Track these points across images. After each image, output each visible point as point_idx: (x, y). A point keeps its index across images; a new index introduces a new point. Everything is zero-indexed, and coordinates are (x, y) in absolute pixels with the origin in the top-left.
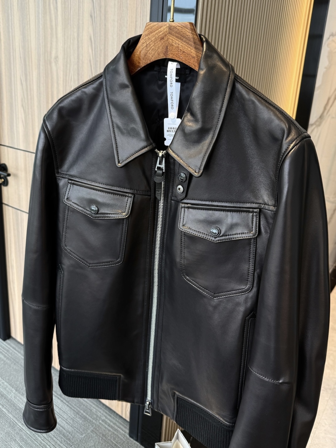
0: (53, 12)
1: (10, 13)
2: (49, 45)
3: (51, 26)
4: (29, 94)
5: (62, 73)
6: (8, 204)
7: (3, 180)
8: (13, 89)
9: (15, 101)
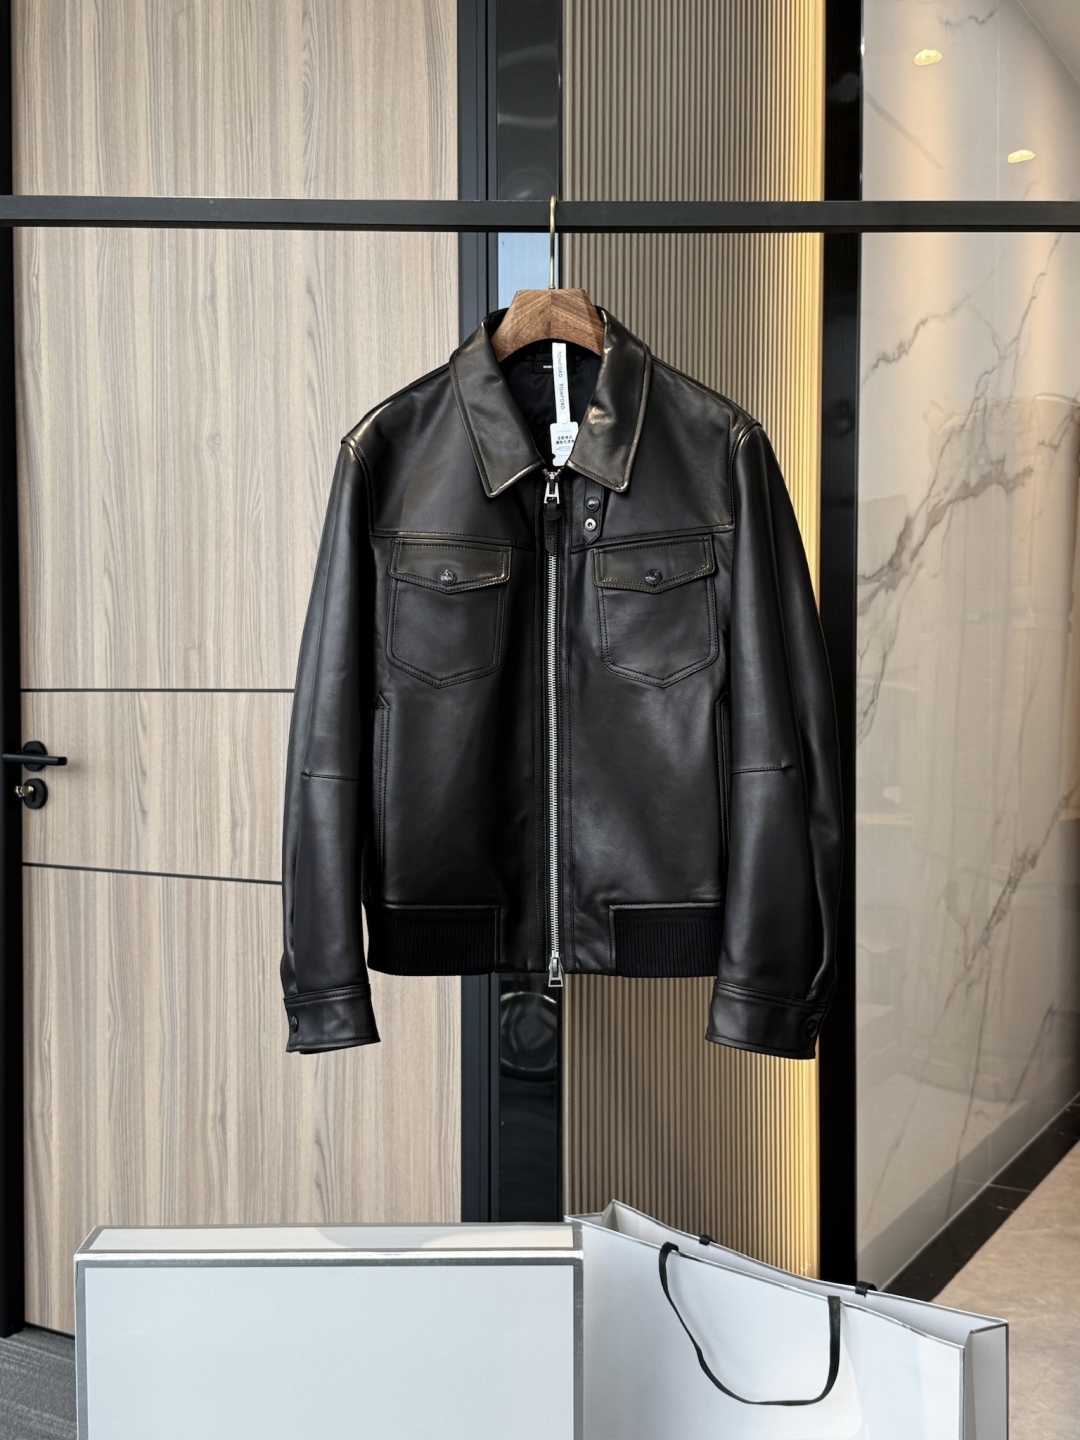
0: (204, 332)
1: (74, 344)
2: (193, 409)
3: (200, 367)
4: (129, 537)
5: (231, 471)
6: (42, 862)
7: (31, 789)
8: (78, 531)
9: (83, 560)
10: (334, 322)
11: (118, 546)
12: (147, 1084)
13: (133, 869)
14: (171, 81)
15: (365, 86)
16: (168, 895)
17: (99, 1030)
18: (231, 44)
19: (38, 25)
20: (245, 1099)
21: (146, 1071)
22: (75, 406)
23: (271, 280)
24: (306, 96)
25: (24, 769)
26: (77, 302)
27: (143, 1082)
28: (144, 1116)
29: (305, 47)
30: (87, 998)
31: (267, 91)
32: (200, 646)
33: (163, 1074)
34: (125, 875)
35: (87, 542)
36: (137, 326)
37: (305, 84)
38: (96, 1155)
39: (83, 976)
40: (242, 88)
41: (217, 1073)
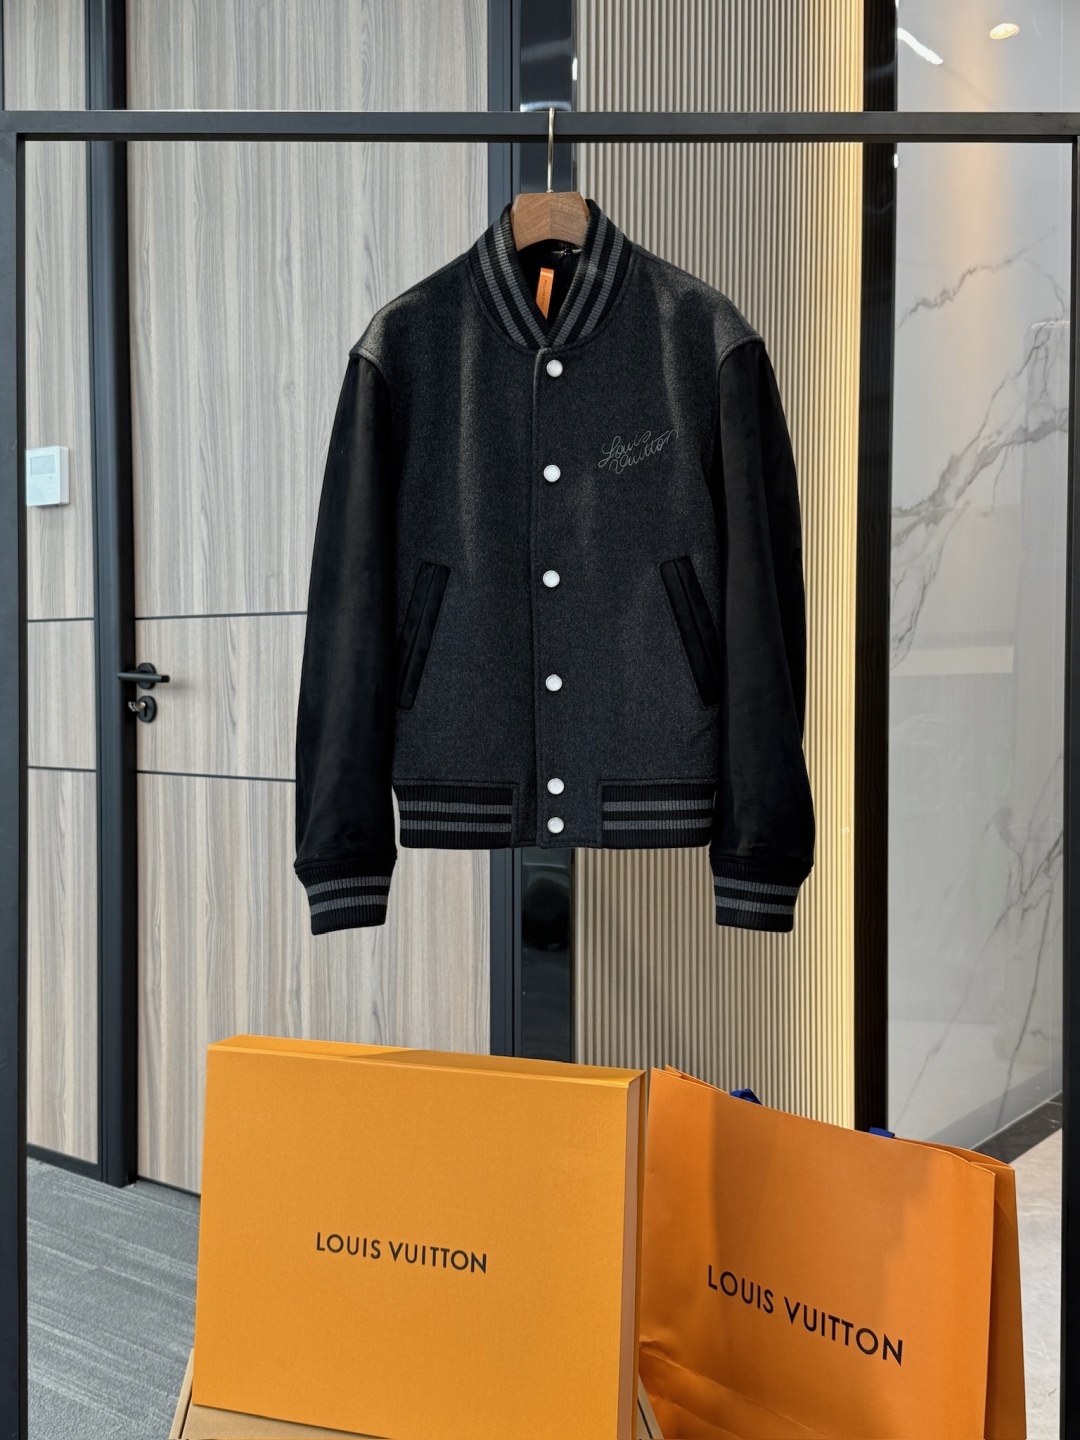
0: (280, 290)
2: (272, 362)
3: (278, 323)
4: (221, 479)
5: (303, 415)
6: (153, 770)
7: (144, 704)
8: (180, 475)
9: (184, 502)
10: (387, 275)
11: (212, 486)
12: (237, 962)
13: (225, 774)
14: (255, 68)
15: (414, 60)
16: (253, 795)
17: (199, 916)
18: (303, 30)
19: (147, 27)
20: (316, 976)
21: (236, 952)
22: (178, 364)
23: (336, 242)
24: (364, 73)
25: (139, 689)
26: (179, 271)
27: (234, 961)
28: (234, 990)
29: (363, 31)
30: (189, 890)
31: (333, 71)
32: (278, 574)
33: (250, 954)
34: (219, 779)
35: (187, 484)
36: (227, 288)
37: (364, 62)
38: (196, 1026)
39: (186, 869)
40: (313, 71)
41: (293, 952)
